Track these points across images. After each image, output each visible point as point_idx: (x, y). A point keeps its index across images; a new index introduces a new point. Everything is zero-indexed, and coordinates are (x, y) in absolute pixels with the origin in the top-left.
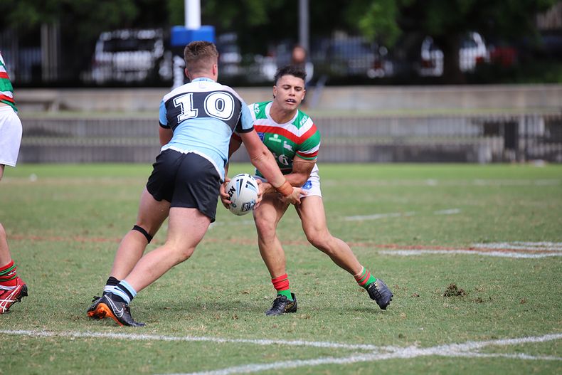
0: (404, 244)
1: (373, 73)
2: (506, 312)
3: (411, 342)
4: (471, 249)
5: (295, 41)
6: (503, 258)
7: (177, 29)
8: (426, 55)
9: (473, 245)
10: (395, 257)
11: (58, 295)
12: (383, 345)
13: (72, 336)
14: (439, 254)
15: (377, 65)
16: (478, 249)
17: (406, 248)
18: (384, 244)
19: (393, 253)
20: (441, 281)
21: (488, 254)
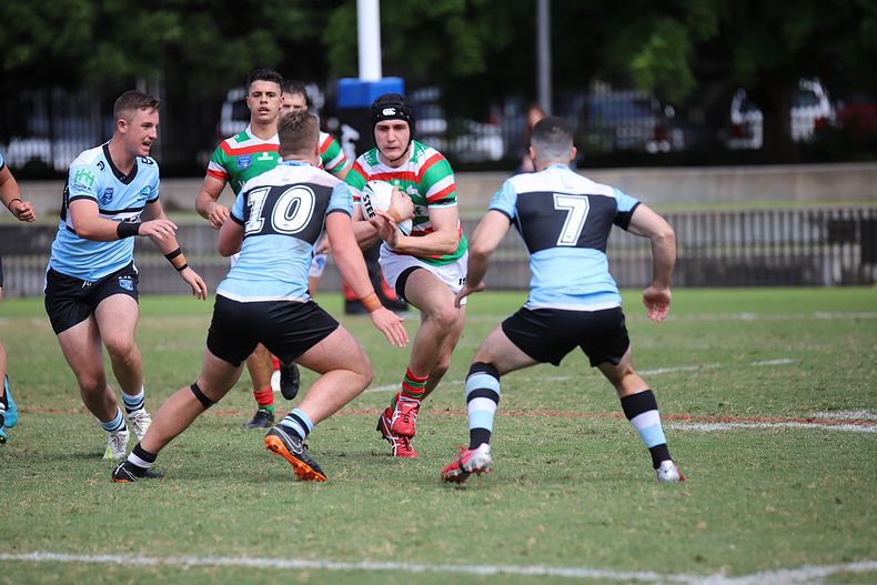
0: (703, 414)
1: (653, 147)
2: (865, 519)
3: (716, 567)
4: (809, 421)
5: (530, 98)
6: (860, 434)
7: (346, 82)
8: (737, 117)
9: (812, 415)
10: (689, 434)
11: (163, 500)
12: (671, 572)
13: (185, 564)
14: (758, 429)
15: (660, 134)
16: (821, 421)
17: (707, 421)
18: (672, 414)
19: (686, 428)
20: (762, 471)
21: (836, 427)
